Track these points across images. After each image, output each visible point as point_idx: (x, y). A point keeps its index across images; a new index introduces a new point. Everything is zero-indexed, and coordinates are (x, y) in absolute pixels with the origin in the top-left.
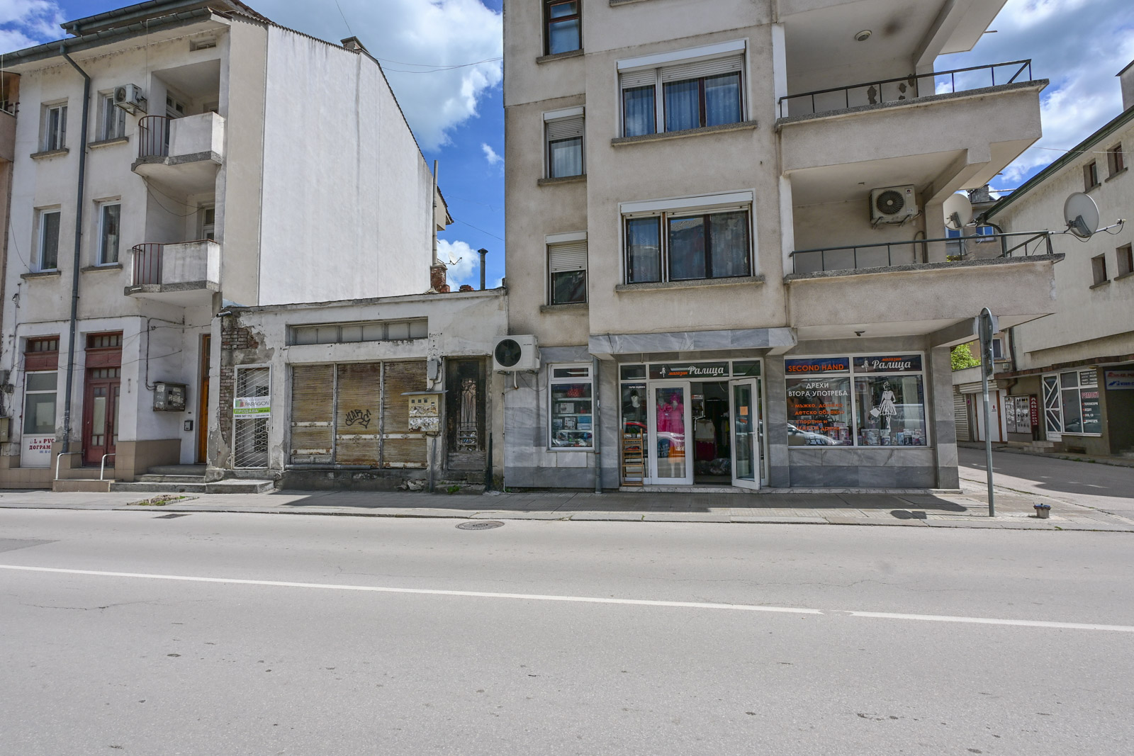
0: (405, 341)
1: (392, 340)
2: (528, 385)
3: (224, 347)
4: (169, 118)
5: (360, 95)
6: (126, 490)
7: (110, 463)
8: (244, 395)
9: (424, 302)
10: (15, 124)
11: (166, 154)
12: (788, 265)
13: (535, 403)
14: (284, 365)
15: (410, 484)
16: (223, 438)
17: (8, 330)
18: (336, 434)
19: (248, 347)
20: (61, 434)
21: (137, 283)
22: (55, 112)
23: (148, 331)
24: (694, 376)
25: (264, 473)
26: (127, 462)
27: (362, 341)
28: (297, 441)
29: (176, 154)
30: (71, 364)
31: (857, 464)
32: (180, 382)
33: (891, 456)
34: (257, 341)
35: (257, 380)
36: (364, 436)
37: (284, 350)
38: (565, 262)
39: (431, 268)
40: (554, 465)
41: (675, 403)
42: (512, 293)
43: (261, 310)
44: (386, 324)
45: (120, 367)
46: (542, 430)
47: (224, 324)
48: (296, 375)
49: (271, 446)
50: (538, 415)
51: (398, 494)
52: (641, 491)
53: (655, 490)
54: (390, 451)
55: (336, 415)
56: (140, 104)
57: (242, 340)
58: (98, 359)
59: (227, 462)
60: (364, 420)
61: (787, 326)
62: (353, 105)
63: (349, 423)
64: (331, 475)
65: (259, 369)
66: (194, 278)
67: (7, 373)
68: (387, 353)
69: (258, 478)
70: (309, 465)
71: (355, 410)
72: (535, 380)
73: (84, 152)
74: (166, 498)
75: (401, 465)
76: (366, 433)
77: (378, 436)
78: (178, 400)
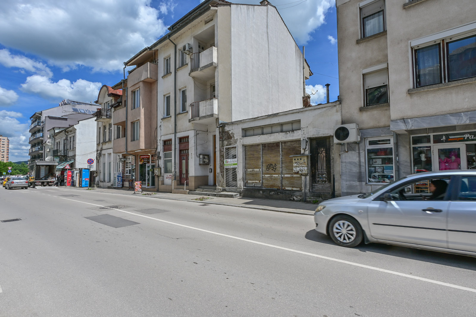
0: (290, 132)
1: (285, 132)
2: (354, 150)
3: (220, 139)
4: (199, 52)
5: (268, 24)
6: (192, 194)
7: (187, 184)
8: (228, 158)
9: (298, 112)
10: (158, 67)
11: (199, 67)
13: (358, 159)
14: (242, 146)
15: (295, 198)
16: (222, 175)
17: (159, 138)
18: (262, 174)
19: (228, 139)
20: (174, 173)
21: (192, 118)
22: (167, 60)
23: (196, 135)
24: (468, 139)
25: (236, 190)
26: (192, 183)
27: (272, 133)
28: (248, 177)
29: (202, 66)
30: (175, 149)
32: (208, 154)
34: (232, 136)
35: (232, 152)
36: (274, 176)
37: (241, 139)
38: (374, 82)
39: (303, 98)
41: (453, 158)
42: (343, 103)
43: (232, 123)
44: (282, 125)
45: (189, 149)
46: (362, 173)
47: (220, 130)
48: (246, 149)
49: (238, 179)
50: (360, 166)
51: (289, 202)
54: (285, 182)
55: (262, 166)
56: (190, 50)
57: (226, 136)
58: (183, 145)
59: (223, 185)
60: (274, 168)
62: (265, 30)
63: (268, 169)
64: (261, 192)
65: (233, 148)
66: (209, 114)
67: (159, 153)
68: (283, 137)
69: (234, 192)
70: (253, 187)
71: (270, 164)
72: (358, 147)
73: (175, 73)
74: (203, 198)
75: (290, 189)
76: (275, 174)
77: (280, 176)
78: (207, 161)
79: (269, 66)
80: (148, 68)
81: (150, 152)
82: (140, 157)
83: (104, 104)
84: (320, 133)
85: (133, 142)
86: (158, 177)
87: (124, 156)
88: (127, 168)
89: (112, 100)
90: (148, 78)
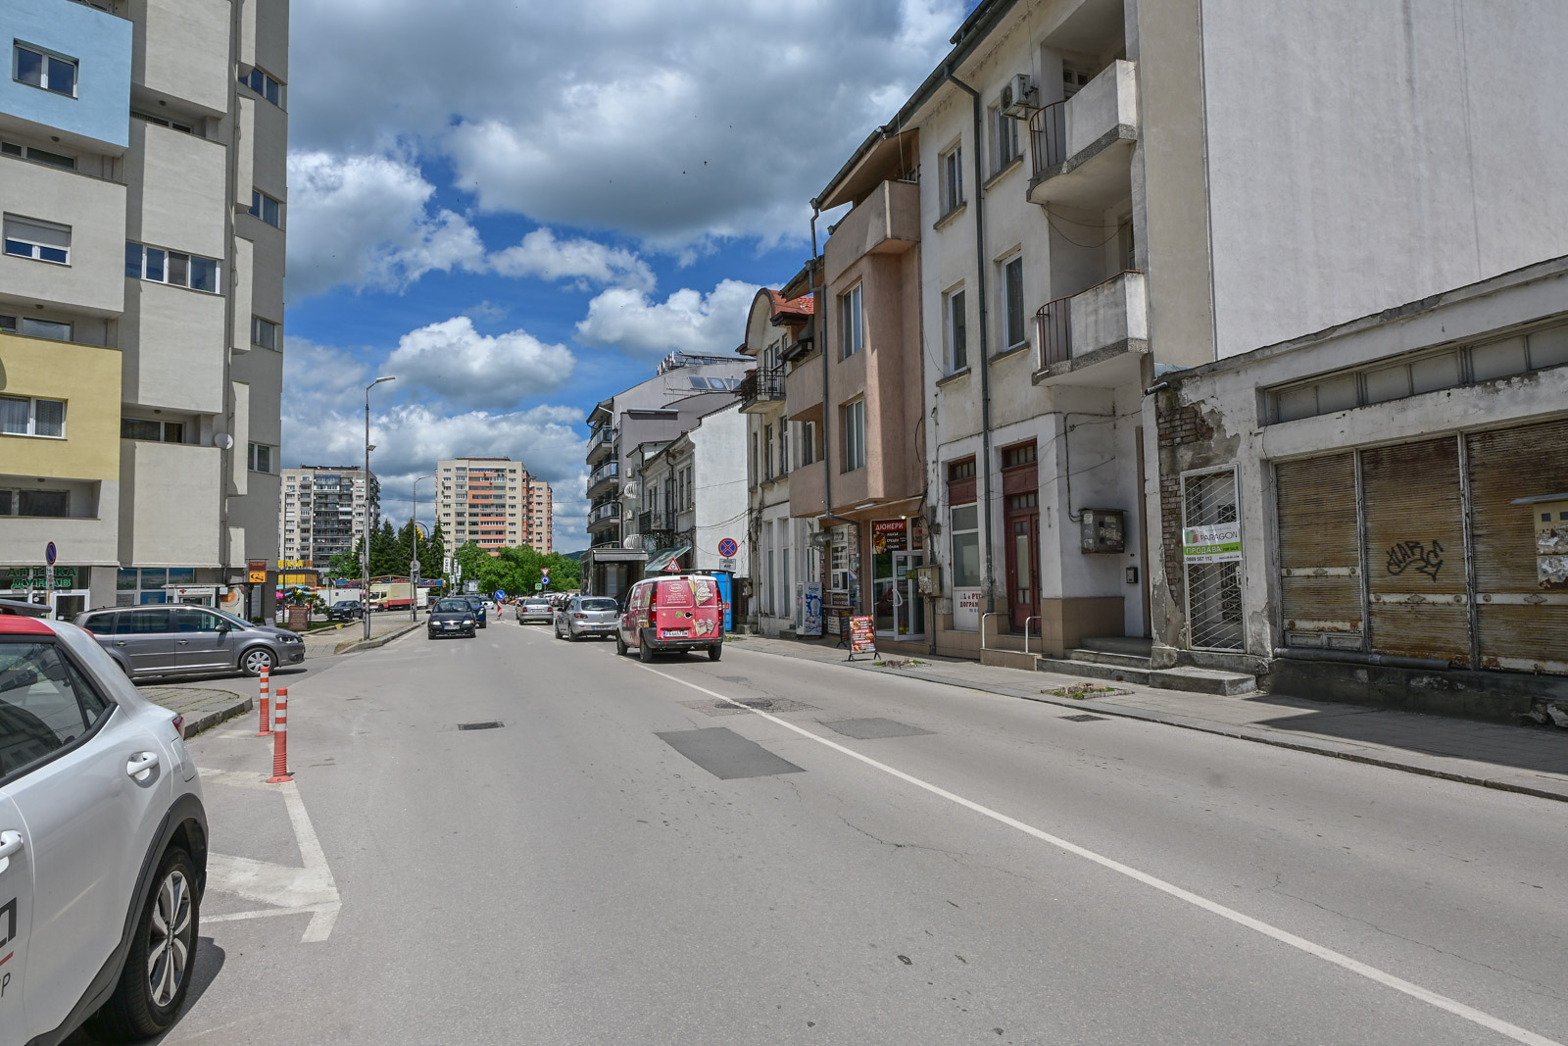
0: (1515, 380)
1: (1482, 383)
4: (1065, 98)
6: (1054, 670)
7: (1036, 630)
8: (1198, 522)
10: (919, 192)
11: (1064, 159)
14: (1258, 464)
15: (1552, 711)
16: (1173, 596)
17: (931, 457)
18: (1368, 593)
19: (1198, 439)
20: (986, 586)
21: (1045, 363)
22: (951, 158)
23: (1066, 433)
25: (1238, 661)
26: (1054, 628)
27: (1412, 394)
28: (1294, 604)
29: (1075, 152)
30: (988, 492)
32: (1115, 506)
34: (1211, 425)
35: (1218, 495)
36: (1430, 598)
37: (1256, 435)
43: (1214, 369)
44: (1464, 349)
45: (1037, 490)
47: (1160, 404)
48: (1283, 479)
49: (1247, 612)
51: (1520, 731)
54: (1494, 632)
55: (1367, 553)
56: (1029, 99)
57: (1188, 427)
58: (1016, 479)
59: (1181, 638)
60: (1428, 563)
63: (1395, 569)
64: (1363, 675)
65: (1218, 475)
66: (1111, 341)
67: (934, 510)
68: (1471, 411)
69: (1231, 669)
70: (1319, 652)
71: (1407, 542)
73: (979, 199)
74: (1088, 688)
75: (1527, 665)
76: (1434, 591)
77: (1464, 598)
78: (1113, 535)
79: (1410, 81)
80: (884, 202)
81: (903, 508)
82: (874, 527)
83: (765, 351)
85: (848, 475)
86: (933, 599)
87: (827, 528)
88: (836, 566)
89: (785, 335)
90: (886, 238)
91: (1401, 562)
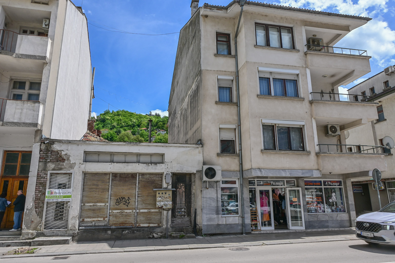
0: (153, 164)
1: (144, 163)
2: (213, 187)
3: (41, 160)
9: (163, 146)
11: (14, 52)
12: (317, 148)
13: (216, 195)
14: (81, 173)
15: (155, 235)
16: (37, 213)
18: (110, 210)
19: (57, 161)
24: (273, 185)
25: (65, 233)
28: (84, 214)
31: (328, 219)
33: (337, 216)
34: (65, 158)
35: (61, 180)
36: (126, 211)
37: (82, 164)
39: (88, 120)
40: (224, 223)
42: (205, 146)
43: (69, 142)
44: (139, 155)
46: (219, 207)
47: (42, 147)
48: (87, 178)
49: (70, 217)
50: (217, 201)
52: (260, 233)
53: (265, 232)
54: (140, 218)
55: (110, 200)
57: (54, 157)
59: (38, 227)
60: (126, 202)
61: (318, 169)
63: (117, 204)
64: (109, 232)
66: (27, 121)
70: (93, 227)
71: (121, 197)
72: (216, 185)
75: (146, 225)
76: (127, 209)
77: (134, 211)
84: (184, 170)
91: (119, 202)
